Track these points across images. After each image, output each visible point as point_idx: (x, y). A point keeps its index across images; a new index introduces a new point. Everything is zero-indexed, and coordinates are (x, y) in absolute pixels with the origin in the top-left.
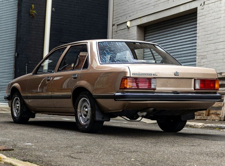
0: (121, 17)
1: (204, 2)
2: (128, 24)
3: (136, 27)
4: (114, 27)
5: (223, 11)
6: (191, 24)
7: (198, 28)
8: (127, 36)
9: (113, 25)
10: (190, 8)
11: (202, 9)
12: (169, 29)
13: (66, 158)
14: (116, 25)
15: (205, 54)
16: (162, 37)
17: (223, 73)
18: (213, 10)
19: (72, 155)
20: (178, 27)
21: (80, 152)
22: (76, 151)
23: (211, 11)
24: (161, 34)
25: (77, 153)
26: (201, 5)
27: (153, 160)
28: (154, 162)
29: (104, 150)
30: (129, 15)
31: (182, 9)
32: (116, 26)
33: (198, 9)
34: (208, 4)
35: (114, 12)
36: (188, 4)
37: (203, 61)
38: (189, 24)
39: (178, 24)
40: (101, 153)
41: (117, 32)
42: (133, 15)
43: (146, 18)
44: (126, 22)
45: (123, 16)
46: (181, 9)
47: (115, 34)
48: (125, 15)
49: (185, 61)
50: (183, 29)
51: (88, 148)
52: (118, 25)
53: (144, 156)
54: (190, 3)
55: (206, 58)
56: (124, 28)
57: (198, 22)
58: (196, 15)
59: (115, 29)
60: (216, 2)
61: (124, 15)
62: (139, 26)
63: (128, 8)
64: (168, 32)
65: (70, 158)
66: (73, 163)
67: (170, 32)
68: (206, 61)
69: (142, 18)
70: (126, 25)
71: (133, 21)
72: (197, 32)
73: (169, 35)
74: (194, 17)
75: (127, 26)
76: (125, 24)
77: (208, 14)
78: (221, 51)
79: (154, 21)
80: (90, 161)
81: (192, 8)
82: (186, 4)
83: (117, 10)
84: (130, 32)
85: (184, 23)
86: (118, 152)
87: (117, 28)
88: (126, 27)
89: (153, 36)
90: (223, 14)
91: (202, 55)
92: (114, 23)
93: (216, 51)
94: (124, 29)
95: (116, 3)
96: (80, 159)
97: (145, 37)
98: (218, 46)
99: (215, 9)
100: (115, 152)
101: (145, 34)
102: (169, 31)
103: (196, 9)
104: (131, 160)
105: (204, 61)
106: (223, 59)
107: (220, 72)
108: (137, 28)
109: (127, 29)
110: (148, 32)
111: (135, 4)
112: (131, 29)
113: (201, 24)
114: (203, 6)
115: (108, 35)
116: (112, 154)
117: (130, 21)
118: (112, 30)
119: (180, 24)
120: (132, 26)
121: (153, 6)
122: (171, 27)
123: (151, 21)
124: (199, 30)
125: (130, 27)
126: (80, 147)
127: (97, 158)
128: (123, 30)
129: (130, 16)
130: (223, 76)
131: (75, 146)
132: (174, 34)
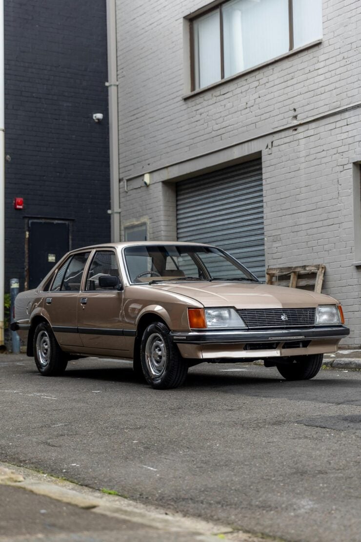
0: (133, 166)
1: (272, 143)
2: (147, 179)
3: (161, 184)
4: (122, 183)
5: (304, 158)
6: (254, 179)
7: (264, 188)
8: (147, 200)
9: (120, 180)
10: (250, 153)
11: (270, 154)
12: (217, 188)
13: (39, 446)
14: (126, 181)
15: (279, 232)
16: (207, 201)
17: (308, 266)
18: (286, 155)
19: (49, 441)
20: (232, 184)
21: (62, 435)
22: (55, 433)
23: (284, 159)
24: (205, 196)
25: (57, 436)
26: (267, 146)
27: (164, 441)
28: (164, 443)
29: (97, 428)
30: (147, 162)
31: (237, 154)
32: (126, 183)
33: (263, 154)
34: (279, 145)
35: (120, 156)
36: (246, 144)
37: (275, 245)
38: (250, 180)
39: (232, 179)
40: (92, 433)
41: (127, 192)
42: (155, 162)
43: (176, 167)
44: (143, 175)
45: (136, 163)
46: (234, 153)
47: (124, 197)
48: (140, 162)
49: (248, 244)
50: (241, 187)
51: (73, 427)
52: (128, 180)
53: (153, 435)
54: (250, 143)
55: (280, 240)
56: (139, 186)
57: (264, 176)
58: (261, 164)
59: (124, 187)
60: (290, 142)
61: (138, 162)
62: (166, 183)
63: (145, 149)
64: (217, 193)
65: (46, 446)
66: (50, 453)
67: (220, 192)
68: (280, 245)
69: (170, 169)
70: (143, 180)
71: (155, 174)
72: (264, 193)
73: (218, 198)
74: (258, 167)
75: (146, 183)
76: (141, 178)
77: (279, 163)
78: (304, 227)
79: (191, 173)
80: (74, 449)
81: (253, 152)
82: (243, 145)
83: (125, 152)
84: (150, 194)
85: (241, 177)
86: (117, 431)
87: (127, 186)
88: (144, 185)
89: (191, 200)
90: (302, 163)
91: (273, 235)
92: (121, 177)
93: (296, 228)
94: (139, 188)
95: (123, 139)
96: (60, 446)
97: (177, 201)
98: (298, 218)
99: (291, 155)
100: (112, 431)
101: (177, 196)
102: (217, 190)
103: (260, 152)
104: (132, 443)
105: (277, 245)
106: (307, 242)
107: (304, 265)
108: (163, 187)
109: (144, 188)
110: (183, 192)
111: (156, 141)
112: (151, 187)
113: (269, 181)
114: (270, 149)
115: (112, 198)
116: (108, 435)
117: (150, 173)
118: (119, 188)
119: (236, 178)
120: (154, 182)
121: (187, 146)
122: (222, 184)
123: (185, 173)
124: (266, 190)
125: (150, 185)
126: (62, 426)
127: (84, 444)
128: (139, 190)
129: (149, 164)
130: (308, 271)
131: (54, 424)
132: (227, 196)
